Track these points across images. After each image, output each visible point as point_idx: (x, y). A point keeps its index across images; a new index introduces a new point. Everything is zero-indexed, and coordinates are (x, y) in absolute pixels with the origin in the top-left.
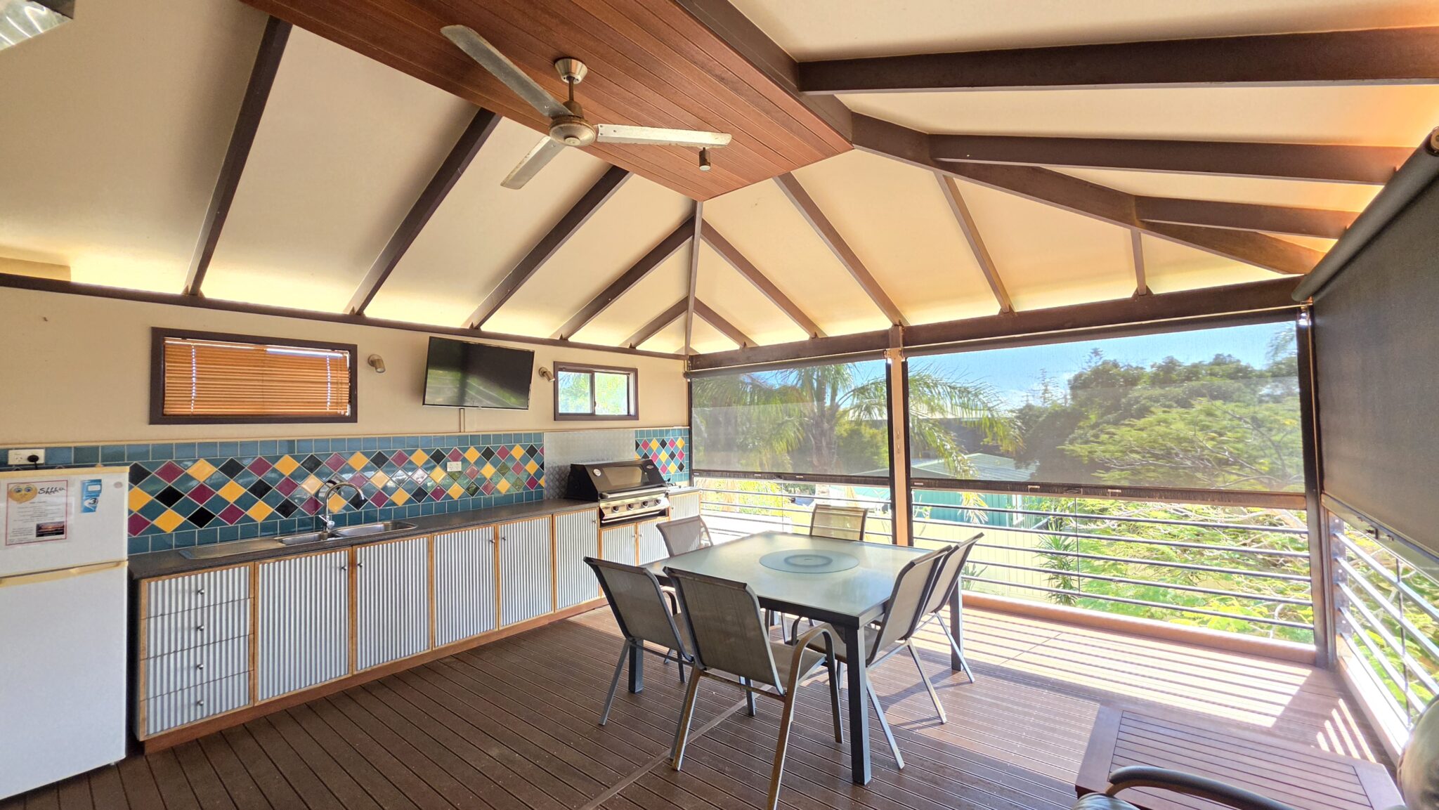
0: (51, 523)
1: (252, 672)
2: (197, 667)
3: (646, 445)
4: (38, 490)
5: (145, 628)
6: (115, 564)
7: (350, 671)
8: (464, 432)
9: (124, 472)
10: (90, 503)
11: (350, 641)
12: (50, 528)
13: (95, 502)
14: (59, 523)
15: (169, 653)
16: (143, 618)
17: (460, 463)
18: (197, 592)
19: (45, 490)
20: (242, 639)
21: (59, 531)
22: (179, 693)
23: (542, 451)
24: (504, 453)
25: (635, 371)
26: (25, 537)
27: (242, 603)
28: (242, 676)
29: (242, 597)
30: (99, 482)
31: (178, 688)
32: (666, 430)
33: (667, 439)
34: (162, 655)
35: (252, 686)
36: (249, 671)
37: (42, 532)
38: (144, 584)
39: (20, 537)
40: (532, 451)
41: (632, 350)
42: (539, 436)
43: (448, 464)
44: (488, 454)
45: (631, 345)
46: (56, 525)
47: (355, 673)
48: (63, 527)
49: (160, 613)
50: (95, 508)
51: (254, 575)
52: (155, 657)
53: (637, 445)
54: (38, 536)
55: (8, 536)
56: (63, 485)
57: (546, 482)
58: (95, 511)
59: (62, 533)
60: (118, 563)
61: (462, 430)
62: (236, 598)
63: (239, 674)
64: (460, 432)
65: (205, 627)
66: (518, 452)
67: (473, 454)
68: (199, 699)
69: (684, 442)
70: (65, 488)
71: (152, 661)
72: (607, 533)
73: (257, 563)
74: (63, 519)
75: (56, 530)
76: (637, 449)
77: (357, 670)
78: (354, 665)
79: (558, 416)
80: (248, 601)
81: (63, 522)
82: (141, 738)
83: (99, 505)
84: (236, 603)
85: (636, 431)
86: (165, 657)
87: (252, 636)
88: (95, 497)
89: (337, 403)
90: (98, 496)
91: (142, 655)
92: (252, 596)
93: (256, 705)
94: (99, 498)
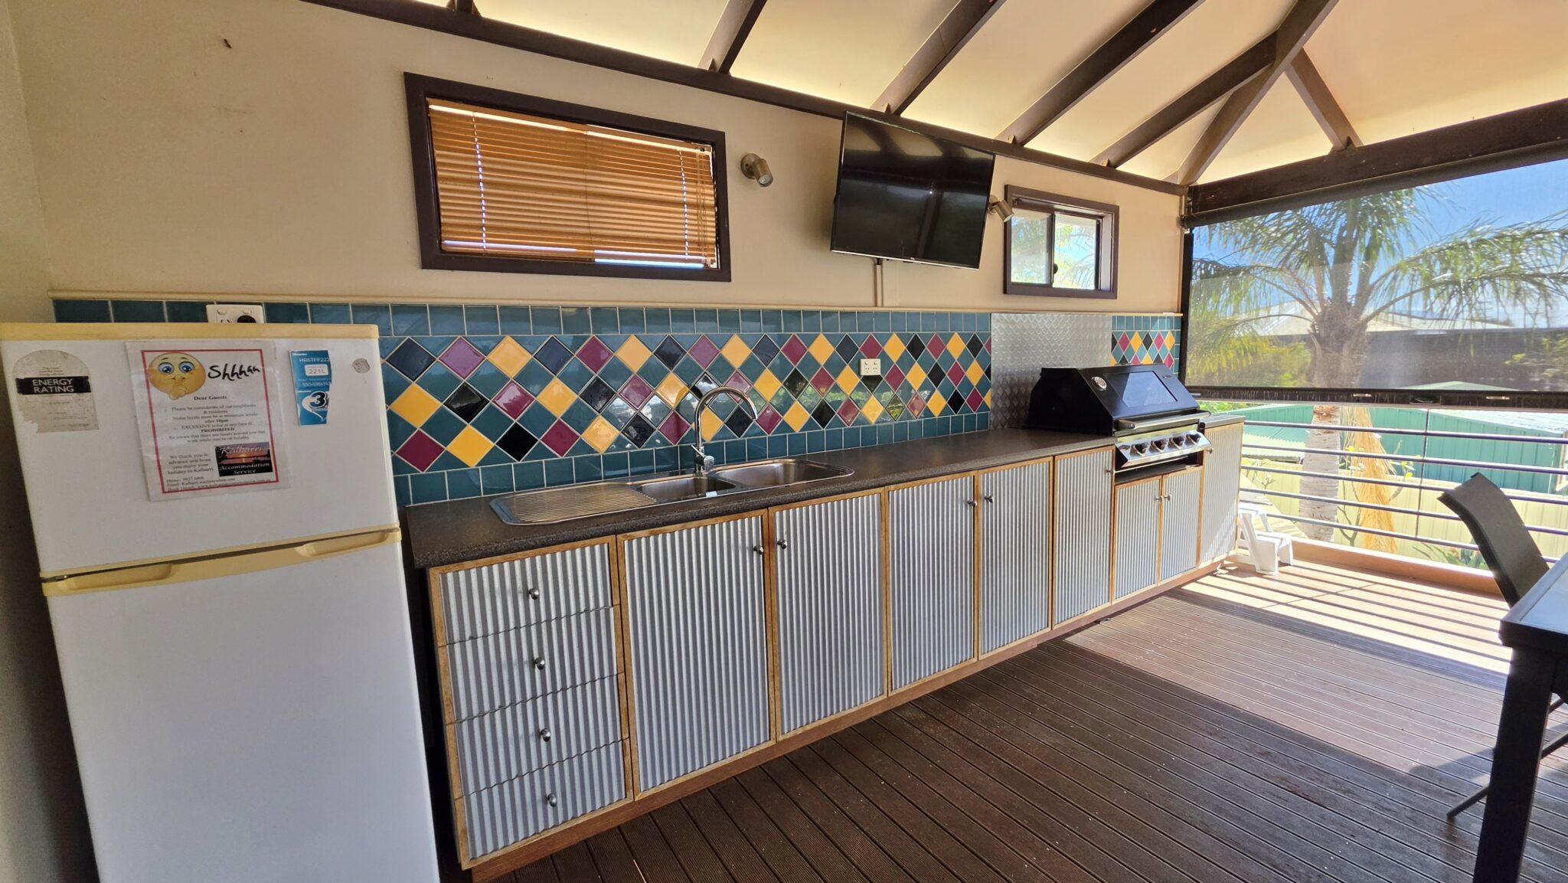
0: (245, 446)
1: (627, 742)
2: (539, 734)
3: (1125, 342)
4: (208, 371)
5: (446, 664)
6: (377, 536)
7: (773, 735)
8: (882, 306)
9: (369, 337)
10: (313, 404)
11: (771, 683)
12: (243, 455)
13: (322, 402)
14: (259, 445)
15: (493, 711)
16: (440, 644)
17: (878, 361)
18: (527, 593)
19: (221, 369)
20: (607, 681)
21: (262, 463)
22: (516, 782)
23: (989, 346)
24: (939, 345)
25: (1114, 211)
26: (198, 475)
27: (602, 613)
28: (612, 747)
29: (601, 604)
30: (322, 356)
31: (514, 774)
32: (1152, 317)
33: (1154, 332)
34: (481, 715)
35: (628, 766)
36: (622, 740)
37: (228, 464)
38: (434, 574)
39: (187, 475)
40: (975, 346)
41: (1108, 171)
42: (985, 318)
43: (863, 361)
44: (915, 347)
45: (1109, 162)
46: (255, 451)
47: (781, 738)
48: (268, 455)
49: (468, 634)
50: (324, 414)
51: (615, 560)
52: (470, 719)
53: (1114, 343)
54: (222, 473)
55: (164, 471)
56: (253, 360)
57: (993, 399)
58: (325, 422)
59: (269, 469)
60: (383, 535)
61: (879, 303)
62: (592, 606)
63: (607, 745)
64: (876, 306)
65: (545, 662)
66: (956, 347)
67: (895, 348)
68: (548, 792)
69: (1174, 341)
70: (260, 367)
71: (465, 725)
72: (1123, 490)
73: (619, 536)
74: (265, 438)
75: (256, 462)
76: (1112, 349)
77: (783, 733)
78: (779, 725)
79: (1008, 287)
80: (612, 610)
81: (267, 444)
82: (465, 866)
83: (331, 409)
84: (592, 615)
85: (1114, 317)
86: (487, 718)
87: (622, 677)
88: (320, 389)
89: (699, 243)
90: (327, 388)
91: (448, 717)
92: (616, 602)
93: (636, 799)
94: (329, 394)
